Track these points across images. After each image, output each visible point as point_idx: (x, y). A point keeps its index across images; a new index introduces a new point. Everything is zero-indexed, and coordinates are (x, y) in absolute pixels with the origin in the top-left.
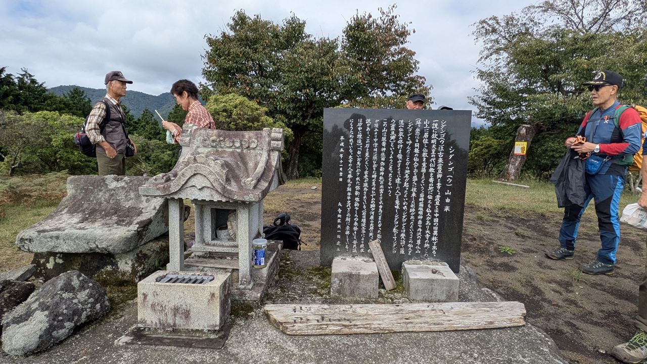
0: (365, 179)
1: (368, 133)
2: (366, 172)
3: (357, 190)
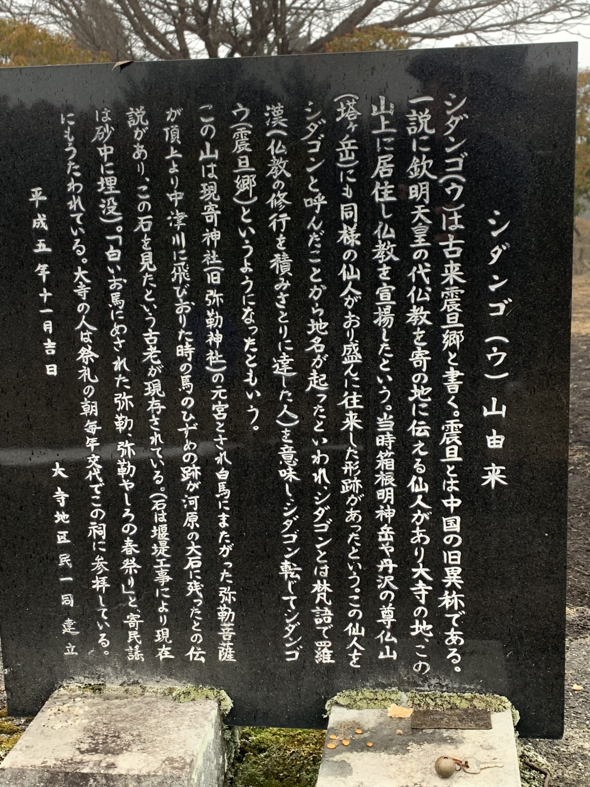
0: (149, 364)
1: (142, 168)
2: (151, 336)
3: (124, 412)
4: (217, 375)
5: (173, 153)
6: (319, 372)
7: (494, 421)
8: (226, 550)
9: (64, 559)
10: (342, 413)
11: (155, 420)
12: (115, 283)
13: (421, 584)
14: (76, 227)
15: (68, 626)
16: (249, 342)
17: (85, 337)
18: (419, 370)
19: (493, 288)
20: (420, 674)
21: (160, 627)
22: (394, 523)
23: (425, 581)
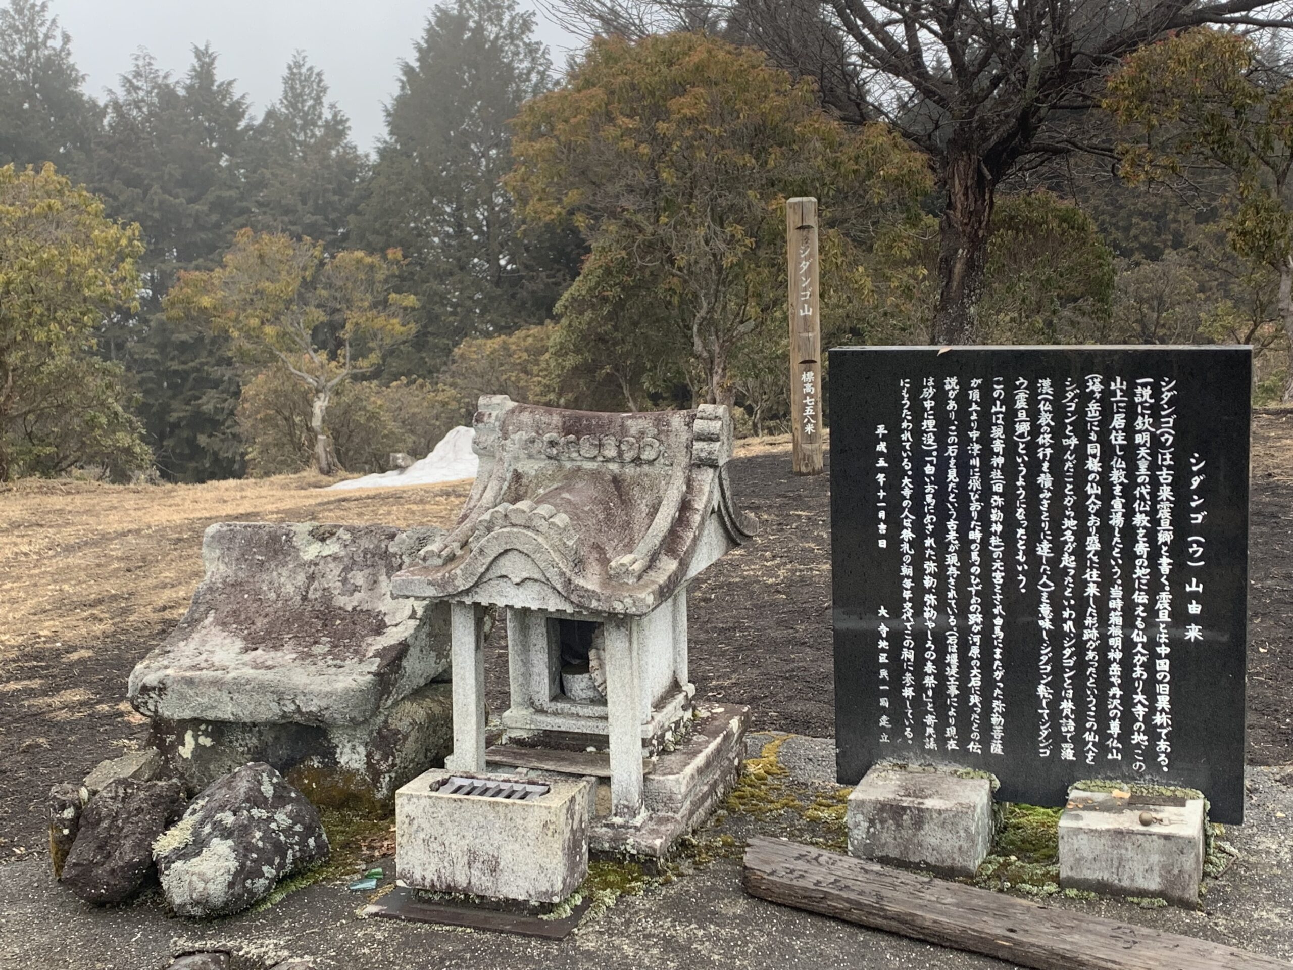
0: (950, 543)
1: (952, 416)
2: (952, 525)
3: (930, 574)
4: (997, 553)
5: (974, 407)
6: (1070, 554)
7: (1194, 596)
8: (998, 675)
9: (884, 673)
10: (1085, 583)
11: (952, 581)
12: (929, 488)
13: (1139, 707)
14: (906, 451)
15: (884, 721)
16: (1021, 532)
17: (907, 523)
18: (1141, 557)
19: (1193, 504)
20: (1138, 771)
21: (949, 725)
22: (1121, 663)
23: (1143, 705)
